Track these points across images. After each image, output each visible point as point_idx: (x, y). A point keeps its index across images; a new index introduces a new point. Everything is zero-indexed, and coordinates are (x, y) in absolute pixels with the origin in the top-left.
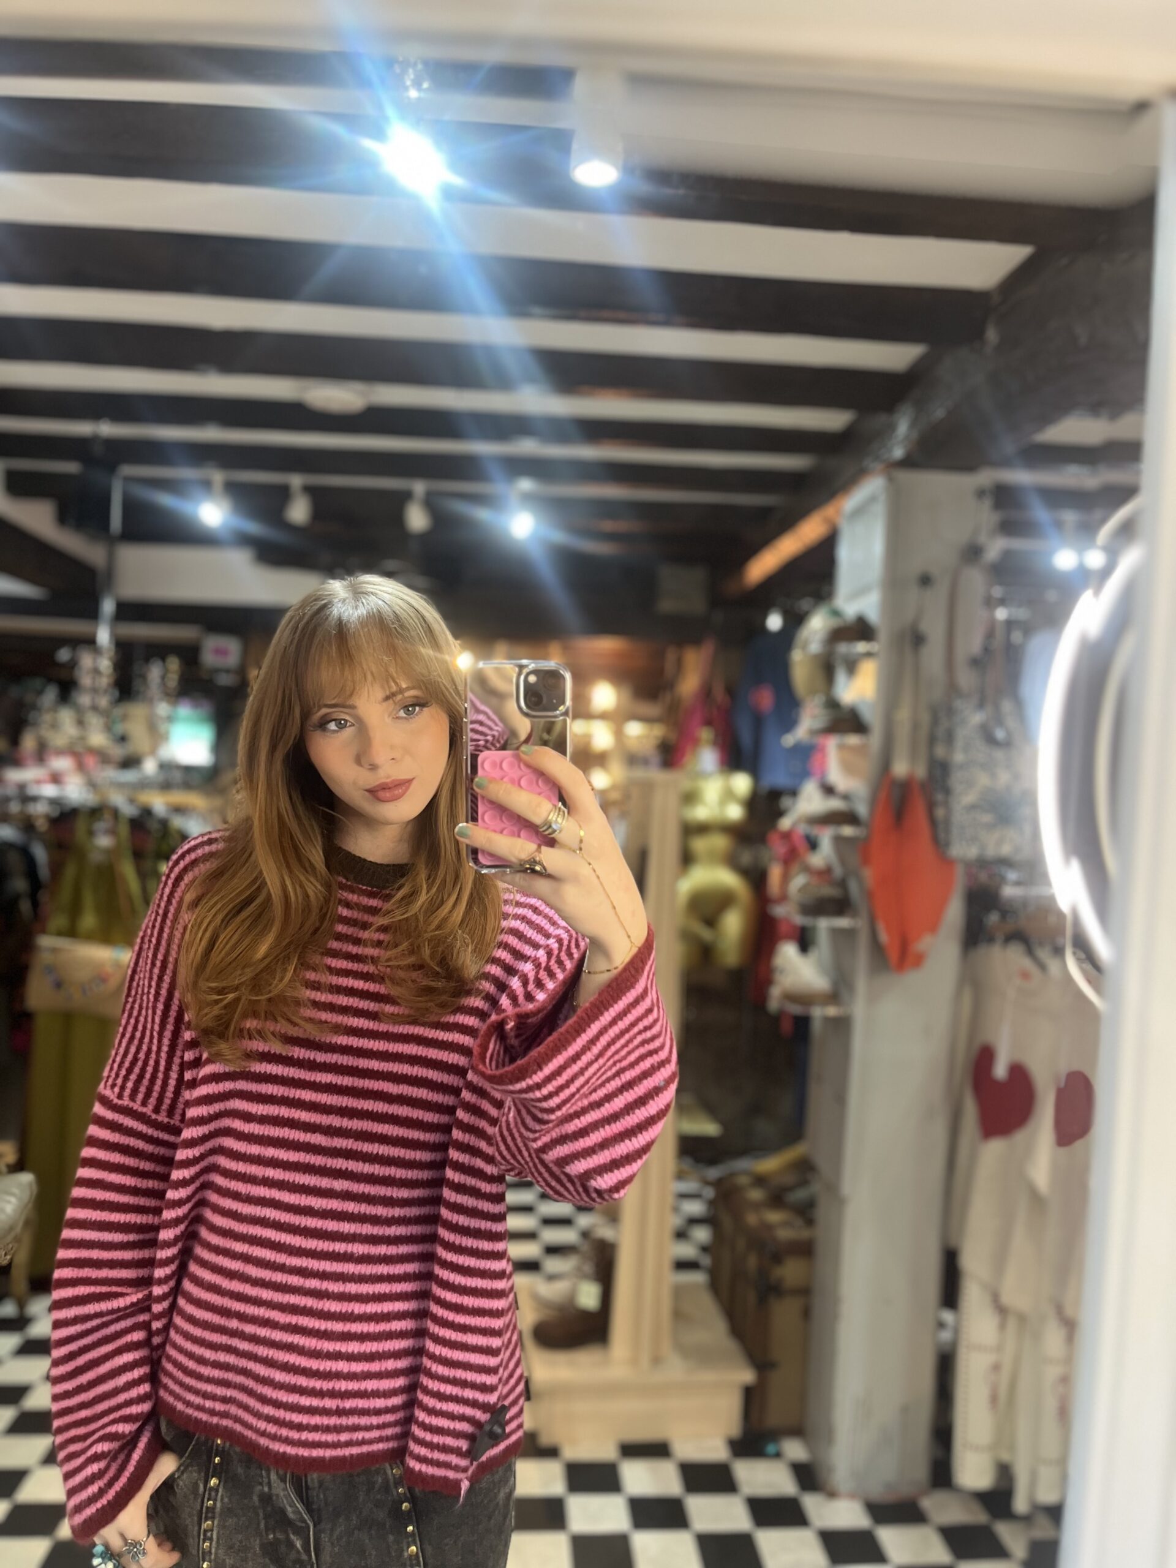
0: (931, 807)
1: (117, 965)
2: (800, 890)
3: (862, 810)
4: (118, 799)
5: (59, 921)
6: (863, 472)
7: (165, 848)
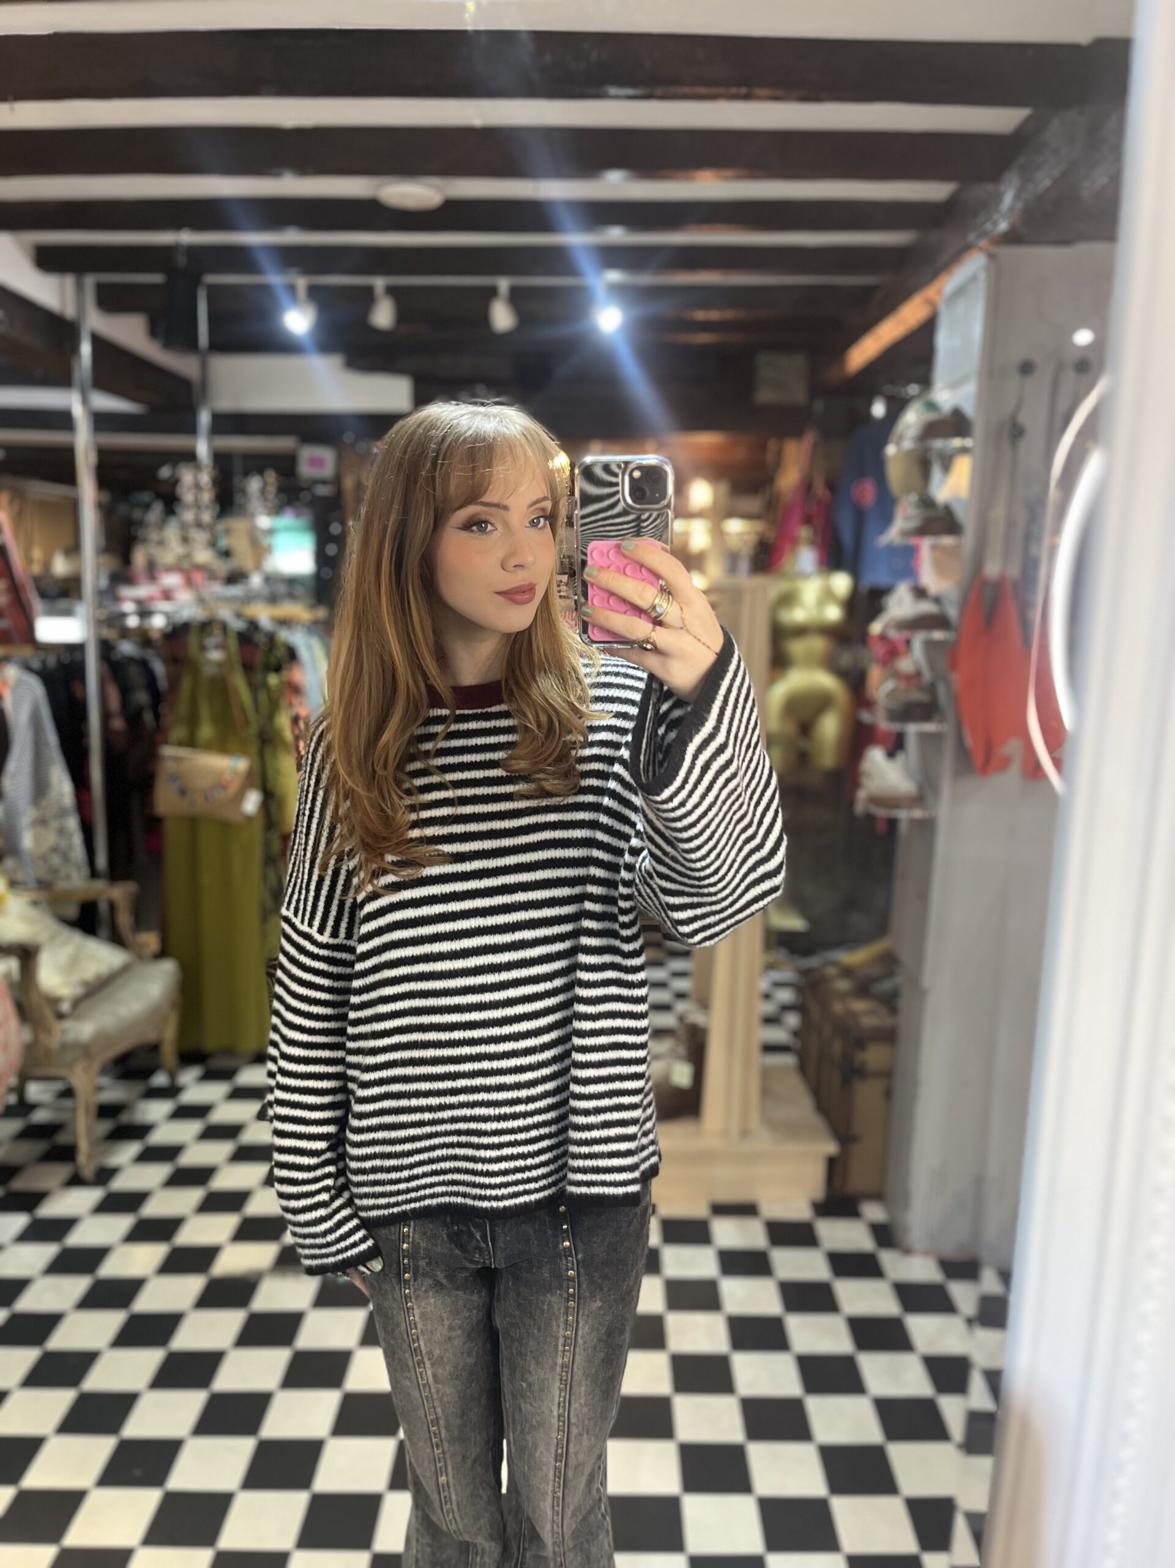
0: (1023, 607)
1: (234, 772)
2: (889, 696)
3: (952, 612)
4: (225, 613)
5: (179, 732)
6: (967, 248)
7: (273, 661)
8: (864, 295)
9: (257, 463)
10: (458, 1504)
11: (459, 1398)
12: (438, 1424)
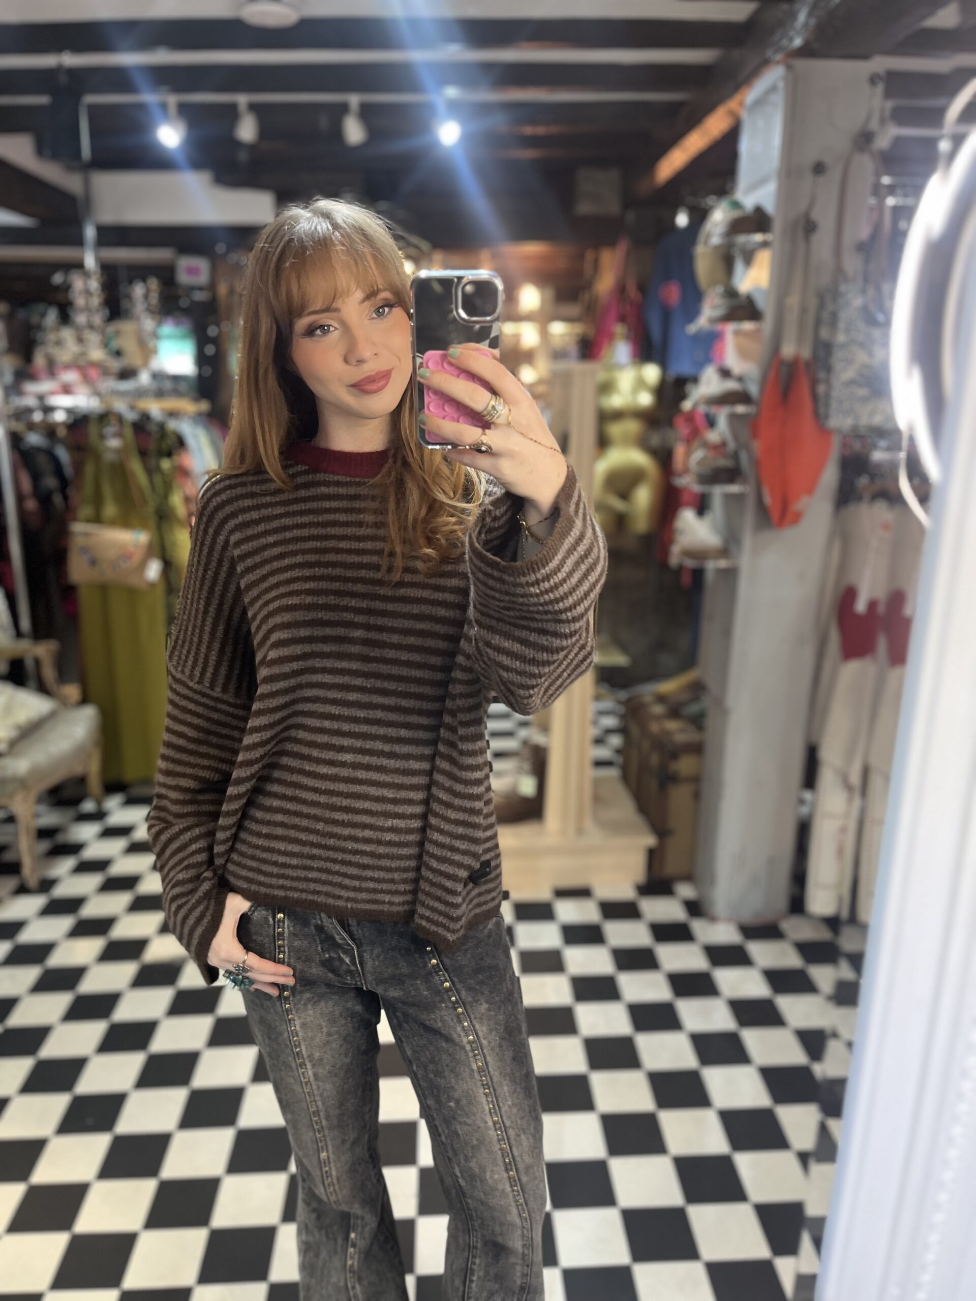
0: (814, 383)
1: (137, 544)
2: (698, 463)
3: (754, 389)
4: (120, 406)
5: (86, 511)
6: (766, 63)
7: (164, 446)
8: (673, 108)
9: (141, 272)
10: (338, 1179)
11: (337, 1092)
12: (319, 1115)
